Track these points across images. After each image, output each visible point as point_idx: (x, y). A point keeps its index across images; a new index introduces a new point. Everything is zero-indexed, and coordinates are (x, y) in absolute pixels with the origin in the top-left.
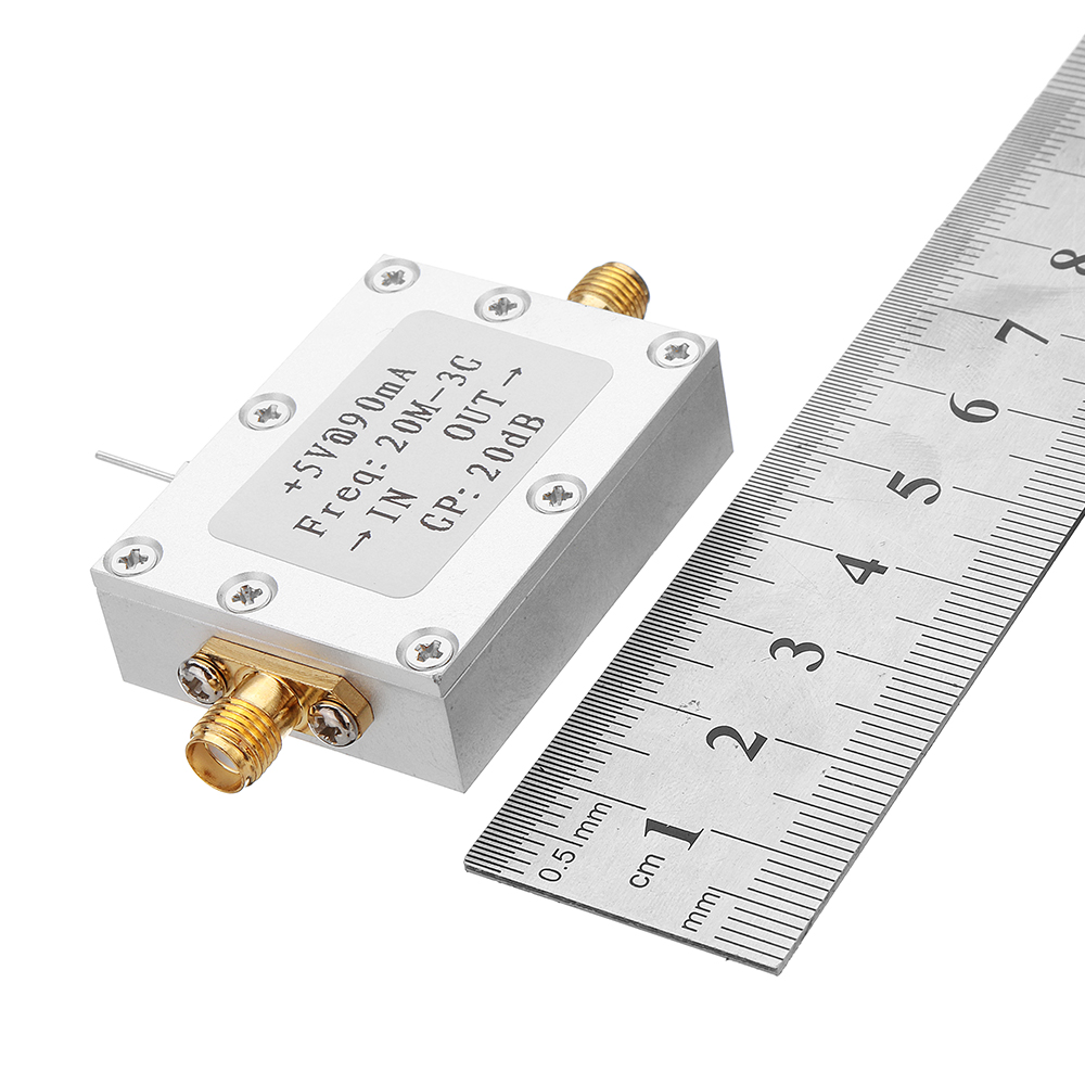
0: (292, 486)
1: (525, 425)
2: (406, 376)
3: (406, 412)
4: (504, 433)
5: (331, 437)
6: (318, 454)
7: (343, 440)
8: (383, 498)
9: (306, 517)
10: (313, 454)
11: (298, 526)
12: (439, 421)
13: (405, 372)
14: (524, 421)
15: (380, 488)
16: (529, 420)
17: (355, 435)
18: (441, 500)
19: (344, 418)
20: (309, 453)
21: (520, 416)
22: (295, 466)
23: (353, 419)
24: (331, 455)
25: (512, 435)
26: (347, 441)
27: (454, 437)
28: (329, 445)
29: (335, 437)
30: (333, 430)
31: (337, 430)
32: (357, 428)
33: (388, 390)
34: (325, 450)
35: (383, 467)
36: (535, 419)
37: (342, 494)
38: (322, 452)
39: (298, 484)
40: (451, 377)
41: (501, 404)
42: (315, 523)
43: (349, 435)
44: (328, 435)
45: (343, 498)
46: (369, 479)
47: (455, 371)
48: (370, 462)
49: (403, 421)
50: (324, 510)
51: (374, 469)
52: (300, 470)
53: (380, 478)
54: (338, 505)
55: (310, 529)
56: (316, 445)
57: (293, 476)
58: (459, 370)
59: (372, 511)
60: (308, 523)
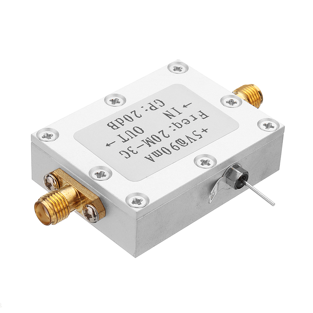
0: (205, 131)
1: (114, 125)
2: (149, 157)
3: (154, 143)
4: (123, 125)
5: (185, 143)
6: (192, 139)
7: (181, 141)
8: (174, 116)
9: (203, 118)
10: (194, 140)
11: (207, 117)
12: (144, 137)
13: (149, 159)
14: (114, 127)
15: (174, 120)
16: (112, 127)
17: (176, 141)
18: (155, 110)
19: (178, 149)
20: (195, 140)
21: (115, 129)
22: (201, 137)
23: (175, 147)
24: (188, 137)
25: (121, 124)
26: (179, 140)
27: (141, 129)
28: (187, 141)
29: (183, 143)
30: (183, 146)
31: (182, 145)
32: (174, 144)
33: (157, 154)
34: (189, 139)
35: (170, 127)
36: (110, 126)
37: (188, 122)
38: (190, 139)
39: (203, 130)
40: (132, 151)
41: (119, 135)
42: (201, 116)
43: (178, 142)
44: (186, 144)
45: (188, 121)
46: (177, 125)
47: (130, 153)
48: (174, 130)
49: (156, 141)
50: (196, 119)
51: (174, 127)
52: (200, 135)
53: (173, 123)
54: (191, 119)
55: (203, 114)
56: (192, 142)
57: (203, 134)
58: (128, 153)
59: (180, 114)
60: (204, 116)
